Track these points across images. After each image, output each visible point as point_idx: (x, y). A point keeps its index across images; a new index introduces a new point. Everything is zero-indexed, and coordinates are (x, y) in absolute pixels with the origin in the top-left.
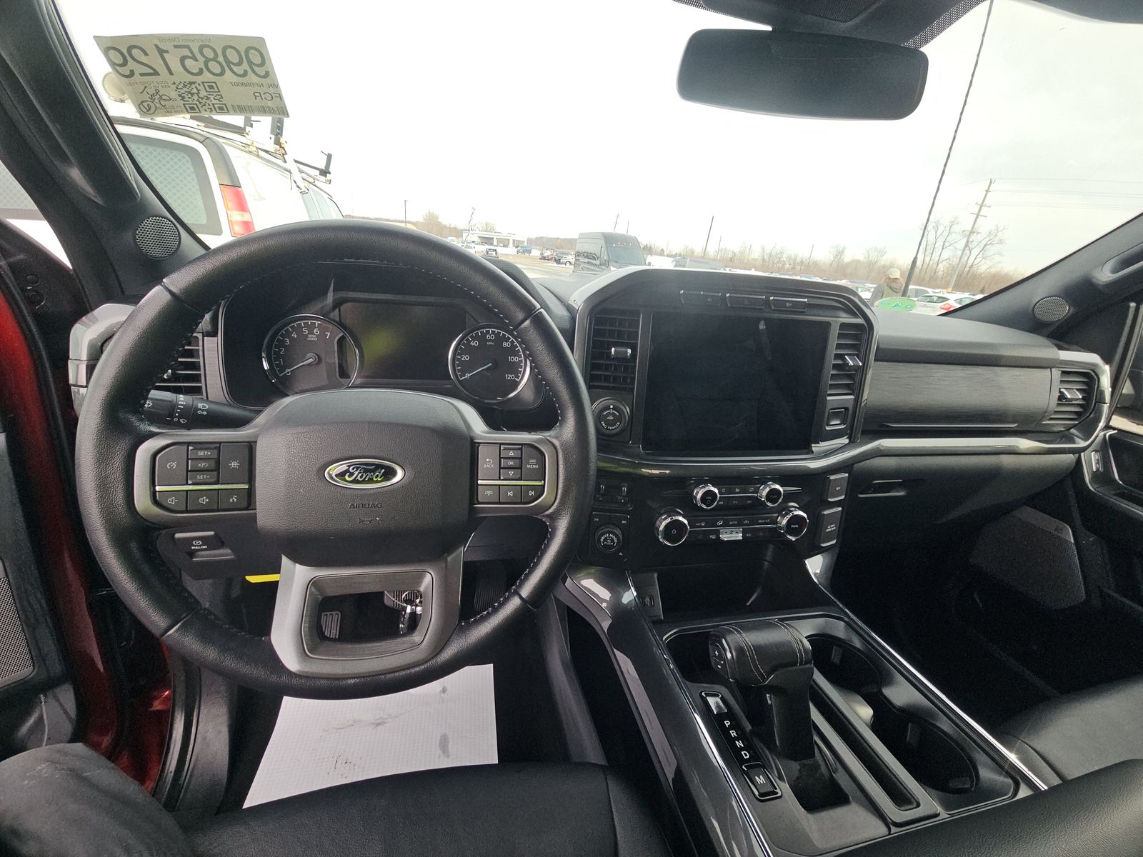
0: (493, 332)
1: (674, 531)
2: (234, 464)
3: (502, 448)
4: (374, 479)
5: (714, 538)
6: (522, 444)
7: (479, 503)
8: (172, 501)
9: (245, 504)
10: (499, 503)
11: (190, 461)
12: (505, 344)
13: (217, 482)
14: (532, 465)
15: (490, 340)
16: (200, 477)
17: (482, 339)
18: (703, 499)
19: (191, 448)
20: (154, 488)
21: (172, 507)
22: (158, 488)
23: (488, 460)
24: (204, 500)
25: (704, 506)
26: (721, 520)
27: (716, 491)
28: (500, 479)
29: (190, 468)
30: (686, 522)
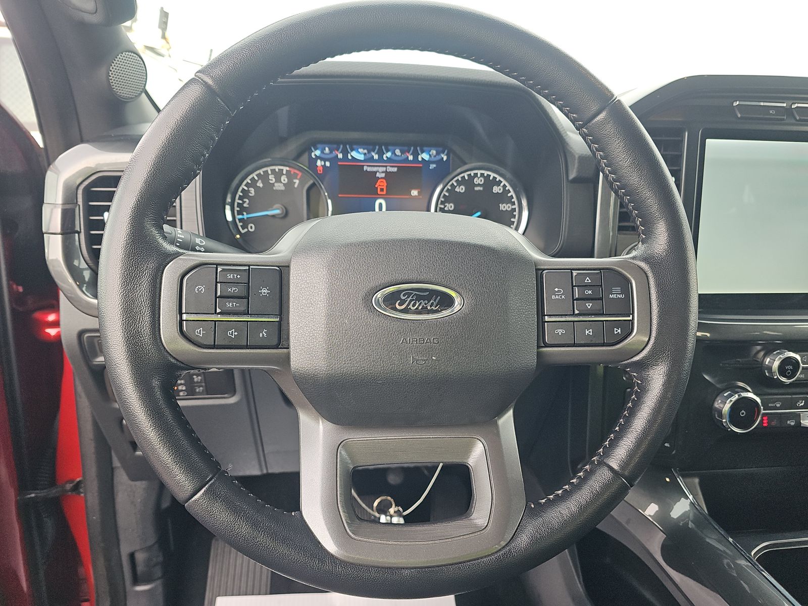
0: (482, 175)
1: (743, 413)
2: (265, 291)
3: (574, 274)
4: (429, 308)
5: (793, 424)
6: (600, 269)
7: (547, 346)
8: (199, 333)
9: (275, 342)
10: (574, 345)
11: (219, 285)
12: (496, 189)
13: (247, 313)
14: (616, 294)
15: (479, 185)
16: (229, 305)
17: (469, 183)
18: (782, 370)
19: (219, 269)
20: (181, 317)
21: (200, 340)
22: (185, 317)
23: (556, 289)
24: (232, 333)
25: (783, 379)
26: (802, 399)
27: (798, 357)
28: (574, 315)
29: (219, 294)
30: (758, 400)
